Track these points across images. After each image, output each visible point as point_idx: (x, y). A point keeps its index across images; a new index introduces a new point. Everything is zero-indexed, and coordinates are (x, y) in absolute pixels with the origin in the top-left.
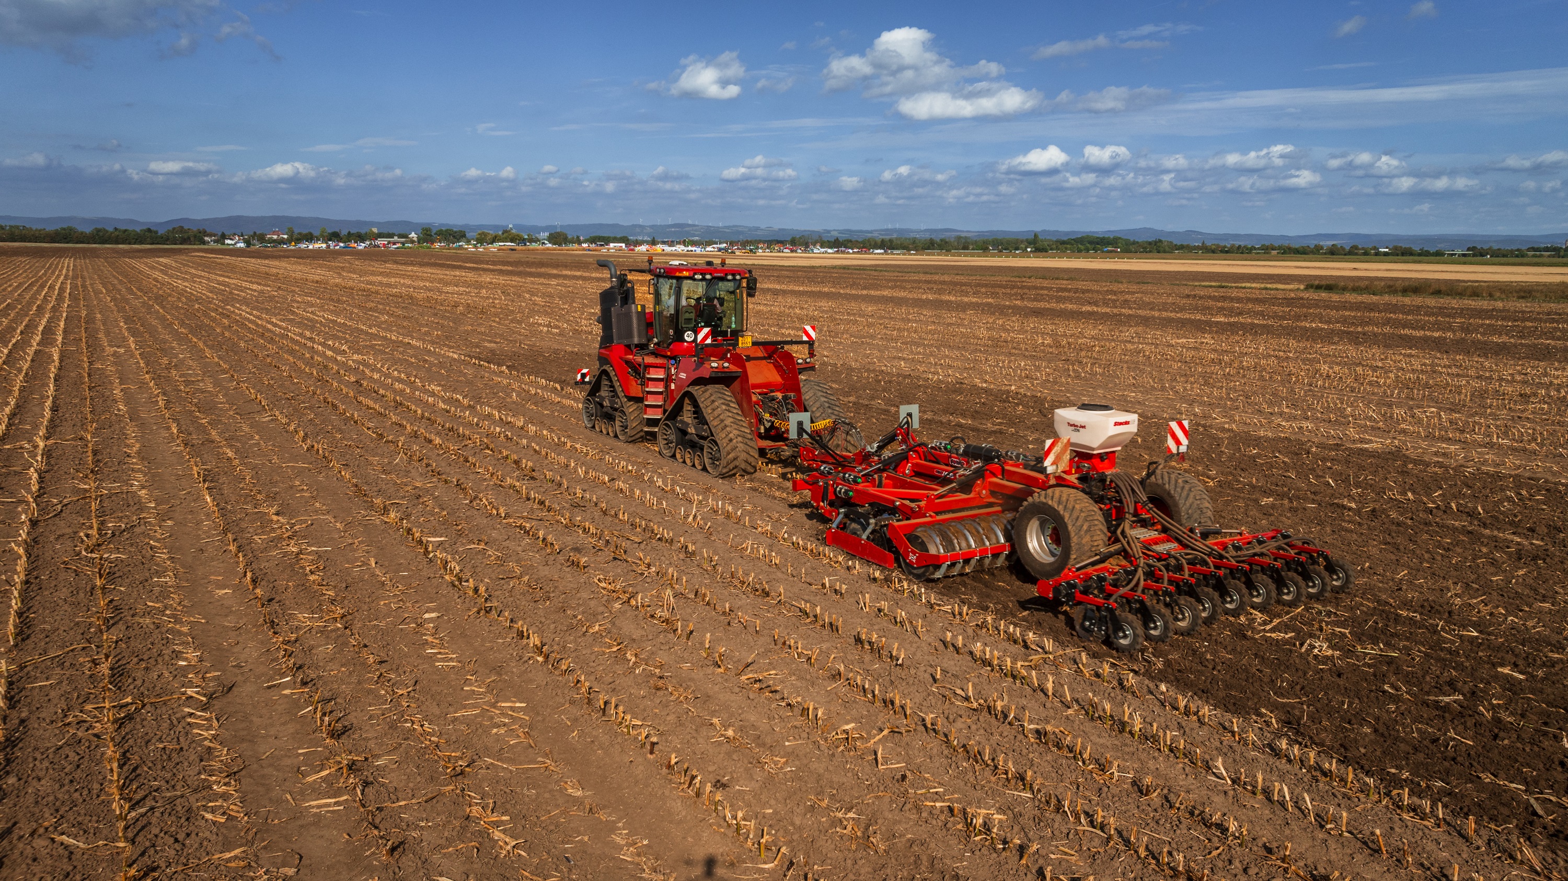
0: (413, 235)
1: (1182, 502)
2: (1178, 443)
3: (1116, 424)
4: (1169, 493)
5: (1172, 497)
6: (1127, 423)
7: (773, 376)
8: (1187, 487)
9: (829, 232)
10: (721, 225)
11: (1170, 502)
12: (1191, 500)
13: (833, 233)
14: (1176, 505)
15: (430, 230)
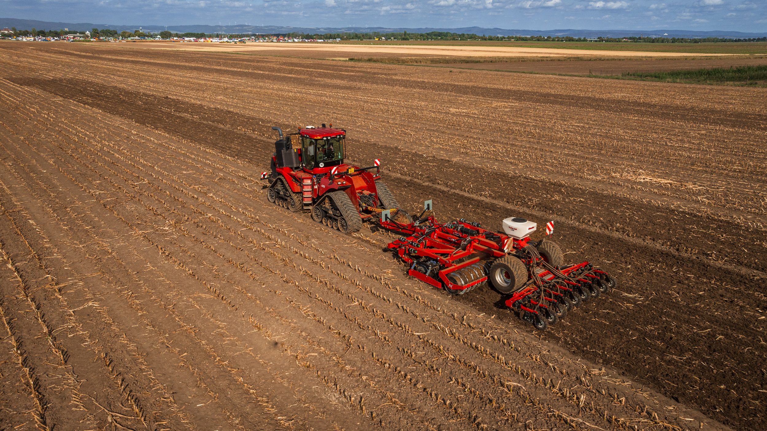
0: (88, 33)
1: (552, 255)
2: (550, 230)
3: (529, 229)
4: (547, 252)
5: (549, 253)
6: (533, 228)
7: (363, 184)
8: (554, 249)
9: (319, 29)
10: (263, 25)
11: (548, 255)
12: (556, 254)
13: (321, 30)
14: (550, 257)
15: (97, 30)
